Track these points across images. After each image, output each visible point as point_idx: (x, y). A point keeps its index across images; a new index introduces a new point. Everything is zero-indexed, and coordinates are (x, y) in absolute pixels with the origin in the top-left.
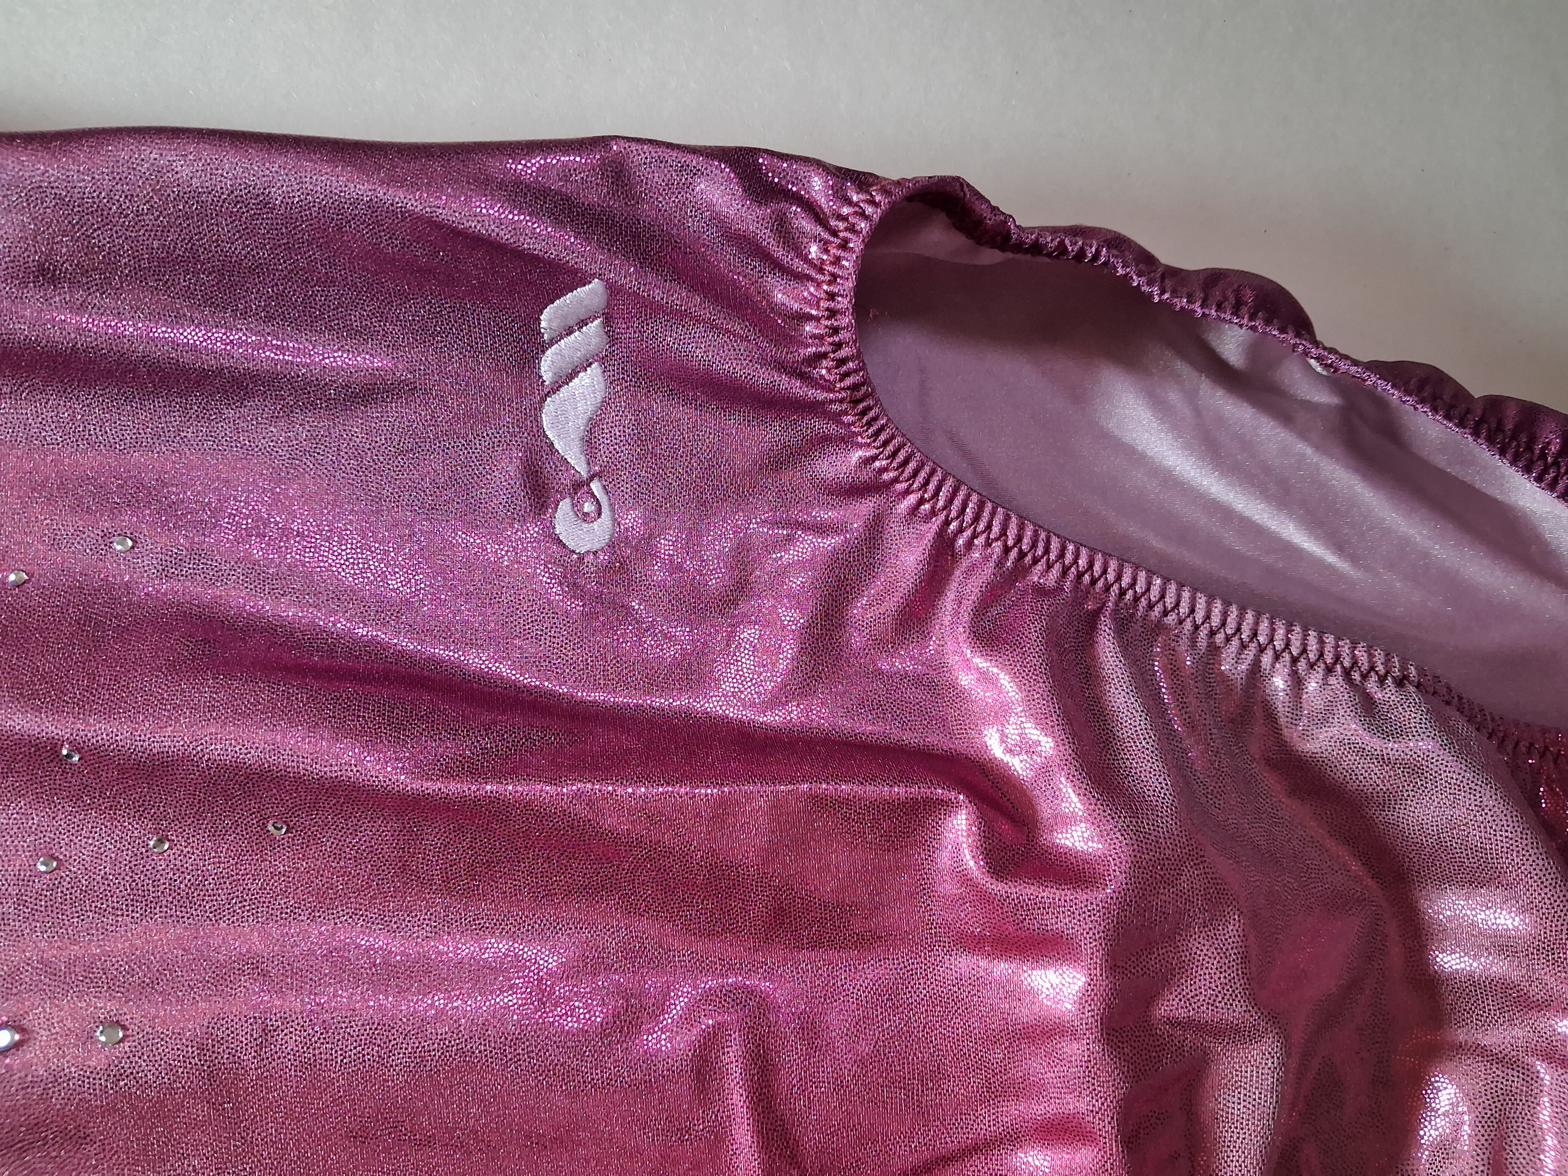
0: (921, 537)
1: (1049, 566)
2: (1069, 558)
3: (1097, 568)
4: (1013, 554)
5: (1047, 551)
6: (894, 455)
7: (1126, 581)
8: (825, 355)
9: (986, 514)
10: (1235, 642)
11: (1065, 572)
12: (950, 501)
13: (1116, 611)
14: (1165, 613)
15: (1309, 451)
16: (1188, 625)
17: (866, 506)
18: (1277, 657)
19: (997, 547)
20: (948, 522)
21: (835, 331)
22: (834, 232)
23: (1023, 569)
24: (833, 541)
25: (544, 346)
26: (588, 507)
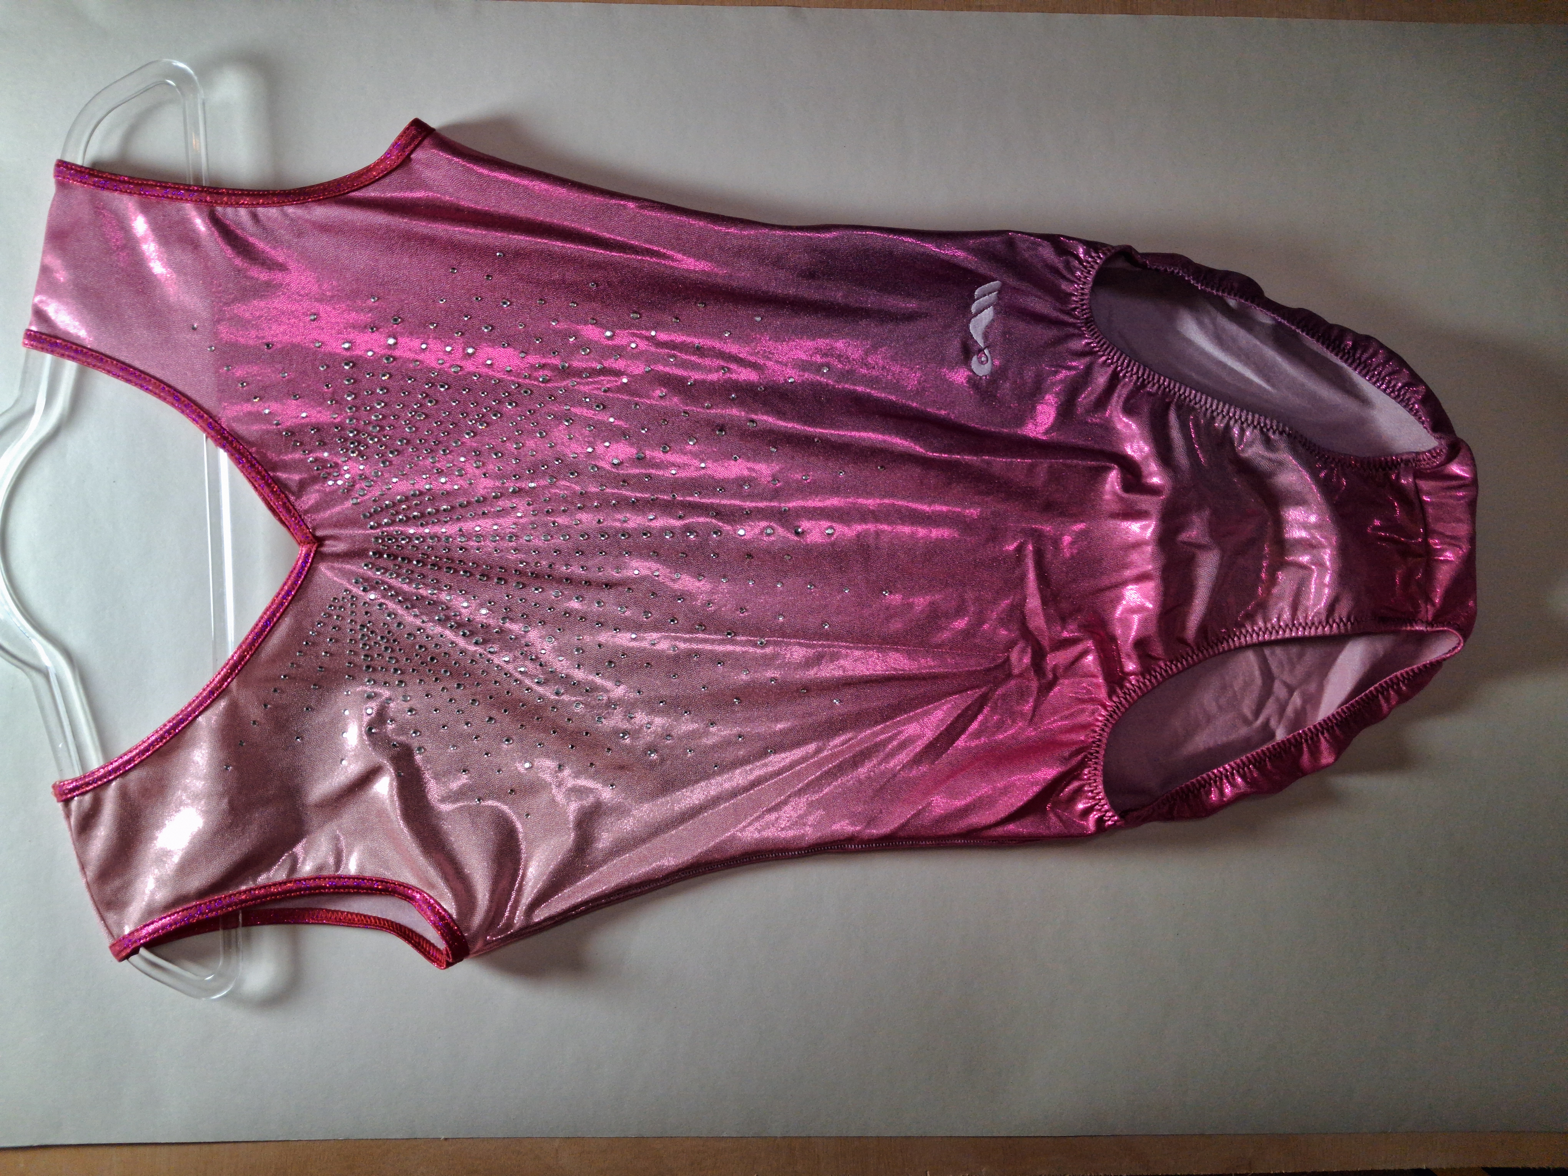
0: (1106, 372)
1: (1154, 385)
2: (1161, 381)
3: (1172, 386)
4: (1141, 380)
5: (1153, 379)
6: (1099, 342)
7: (1182, 391)
8: (1077, 308)
9: (1132, 364)
10: (1221, 416)
11: (1159, 386)
12: (1118, 359)
13: (1177, 402)
15: (1258, 343)
16: (1204, 408)
17: (1087, 360)
18: (1236, 421)
19: (1135, 377)
20: (1117, 367)
21: (1082, 300)
22: (1085, 267)
23: (1143, 385)
24: (1073, 372)
25: (974, 301)
26: (983, 359)
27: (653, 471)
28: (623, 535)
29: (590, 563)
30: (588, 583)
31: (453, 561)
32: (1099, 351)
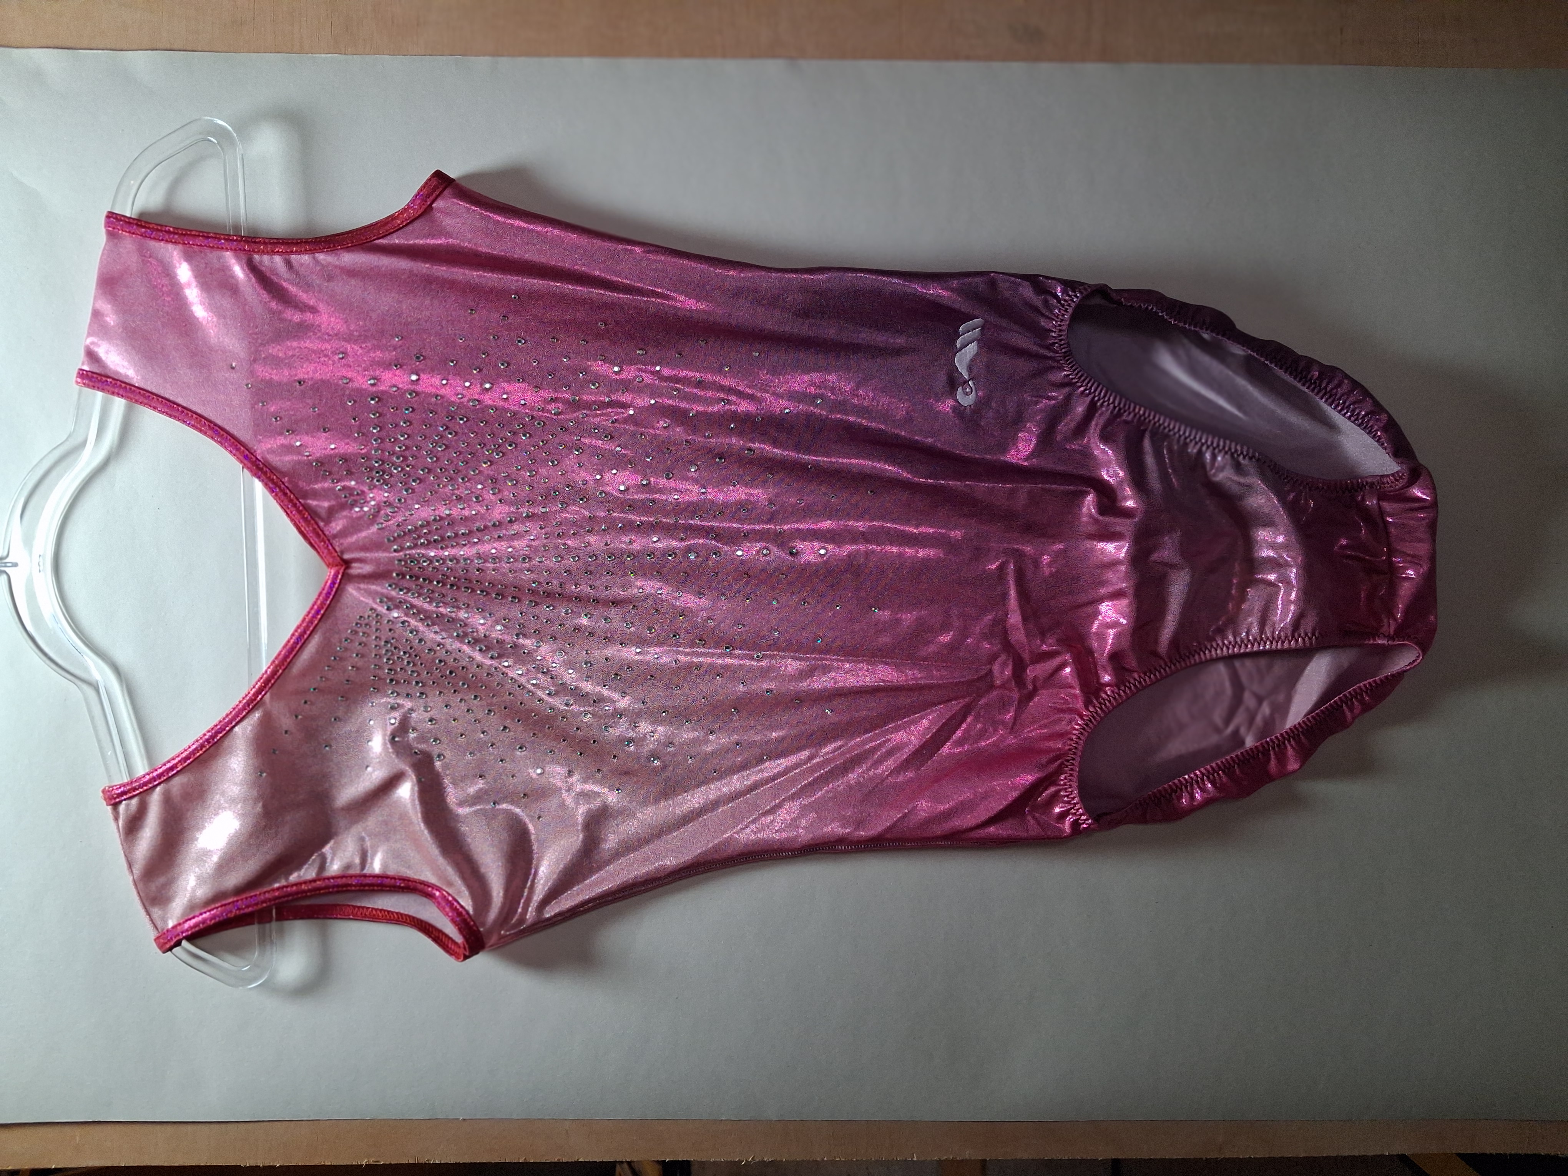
0: (1085, 402)
1: (1130, 413)
2: (1137, 410)
3: (1147, 415)
4: (1117, 409)
5: (1129, 408)
6: (1077, 374)
7: (1156, 419)
8: (1056, 343)
9: (1108, 395)
10: (1193, 442)
11: (1135, 415)
12: (1095, 390)
13: (1151, 430)
14: (1170, 431)
15: (1230, 373)
16: (1177, 435)
17: (1066, 390)
18: (1208, 447)
19: (1111, 406)
20: (1094, 397)
21: (1061, 336)
22: (1063, 306)
23: (1119, 415)
24: (1053, 402)
25: (959, 336)
26: (968, 390)
27: (657, 496)
28: (628, 556)
29: (597, 583)
30: (596, 601)
31: (471, 581)
32: (1077, 382)
